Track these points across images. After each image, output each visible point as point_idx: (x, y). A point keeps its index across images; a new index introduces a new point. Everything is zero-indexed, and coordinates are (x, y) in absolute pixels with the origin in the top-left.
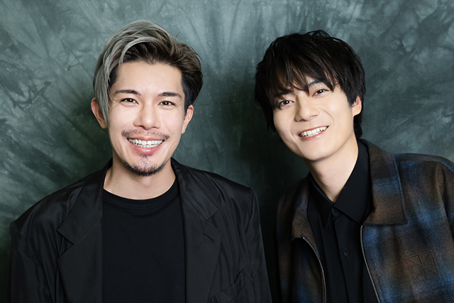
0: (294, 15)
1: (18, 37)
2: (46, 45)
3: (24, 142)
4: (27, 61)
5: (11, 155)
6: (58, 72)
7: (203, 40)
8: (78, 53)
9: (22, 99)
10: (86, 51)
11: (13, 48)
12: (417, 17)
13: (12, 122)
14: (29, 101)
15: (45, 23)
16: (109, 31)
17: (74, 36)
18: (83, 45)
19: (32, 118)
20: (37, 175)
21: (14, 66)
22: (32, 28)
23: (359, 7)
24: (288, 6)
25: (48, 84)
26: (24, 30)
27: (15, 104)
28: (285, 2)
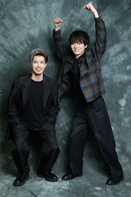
0: (66, 27)
1: (9, 27)
2: (14, 30)
3: (8, 49)
4: (10, 32)
5: (5, 52)
6: (16, 35)
7: (47, 31)
8: (21, 32)
9: (8, 40)
10: (22, 31)
11: (7, 30)
12: (92, 29)
13: (6, 45)
14: (10, 41)
15: (14, 25)
16: (27, 27)
17: (20, 28)
18: (22, 30)
19: (10, 44)
20: (10, 57)
21: (7, 33)
22: (12, 26)
23: (80, 26)
24: (65, 25)
25: (14, 38)
26: (10, 26)
27: (7, 41)
28: (64, 24)
